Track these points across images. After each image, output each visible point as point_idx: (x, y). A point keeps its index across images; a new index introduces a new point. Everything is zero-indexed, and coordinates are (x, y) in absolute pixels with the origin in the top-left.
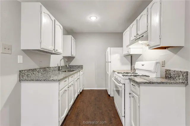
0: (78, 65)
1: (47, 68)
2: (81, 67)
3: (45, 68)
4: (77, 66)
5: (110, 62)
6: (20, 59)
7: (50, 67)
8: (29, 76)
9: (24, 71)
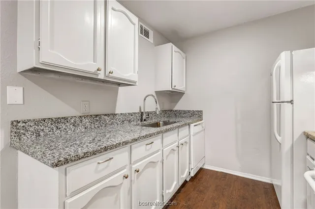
0: (191, 109)
1: (106, 115)
2: (197, 115)
3: (96, 116)
4: (189, 111)
5: (291, 102)
6: (15, 95)
7: (116, 113)
8: (42, 134)
9: (25, 123)
